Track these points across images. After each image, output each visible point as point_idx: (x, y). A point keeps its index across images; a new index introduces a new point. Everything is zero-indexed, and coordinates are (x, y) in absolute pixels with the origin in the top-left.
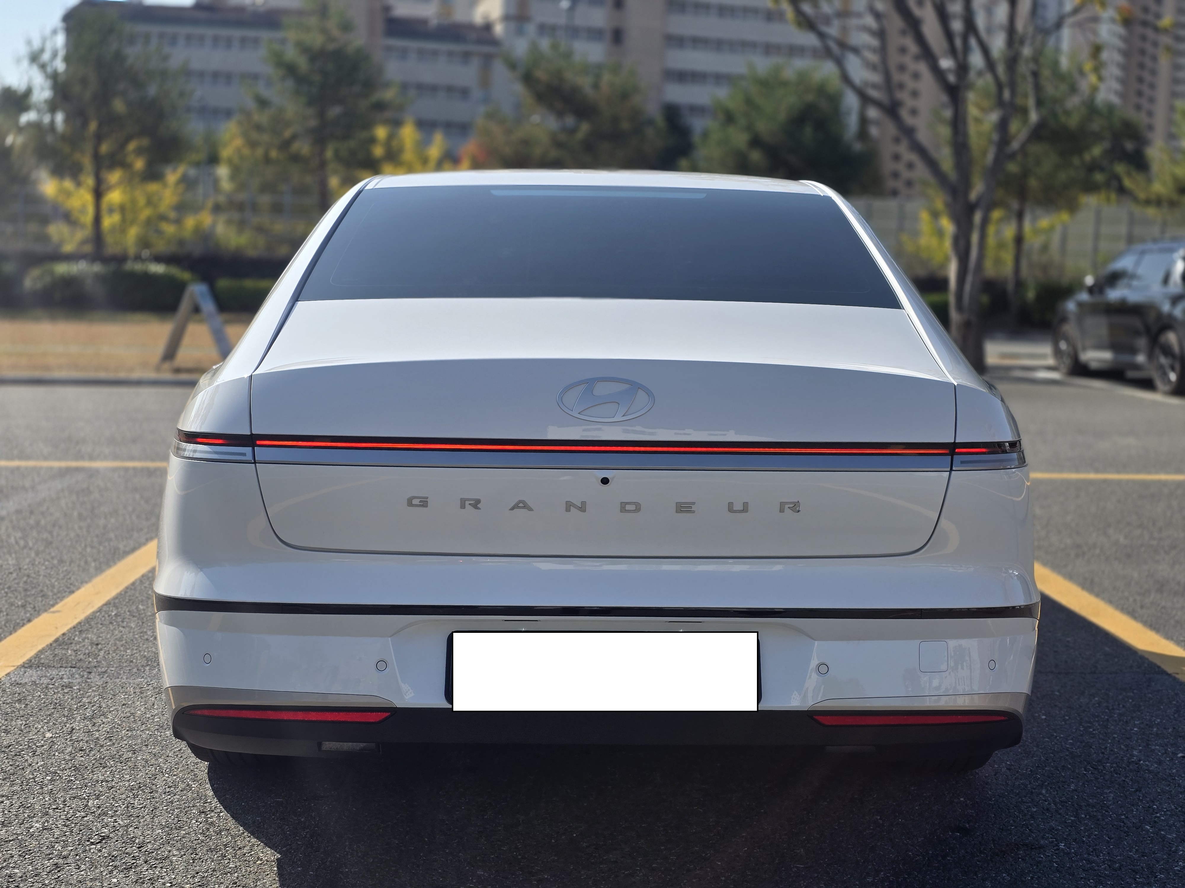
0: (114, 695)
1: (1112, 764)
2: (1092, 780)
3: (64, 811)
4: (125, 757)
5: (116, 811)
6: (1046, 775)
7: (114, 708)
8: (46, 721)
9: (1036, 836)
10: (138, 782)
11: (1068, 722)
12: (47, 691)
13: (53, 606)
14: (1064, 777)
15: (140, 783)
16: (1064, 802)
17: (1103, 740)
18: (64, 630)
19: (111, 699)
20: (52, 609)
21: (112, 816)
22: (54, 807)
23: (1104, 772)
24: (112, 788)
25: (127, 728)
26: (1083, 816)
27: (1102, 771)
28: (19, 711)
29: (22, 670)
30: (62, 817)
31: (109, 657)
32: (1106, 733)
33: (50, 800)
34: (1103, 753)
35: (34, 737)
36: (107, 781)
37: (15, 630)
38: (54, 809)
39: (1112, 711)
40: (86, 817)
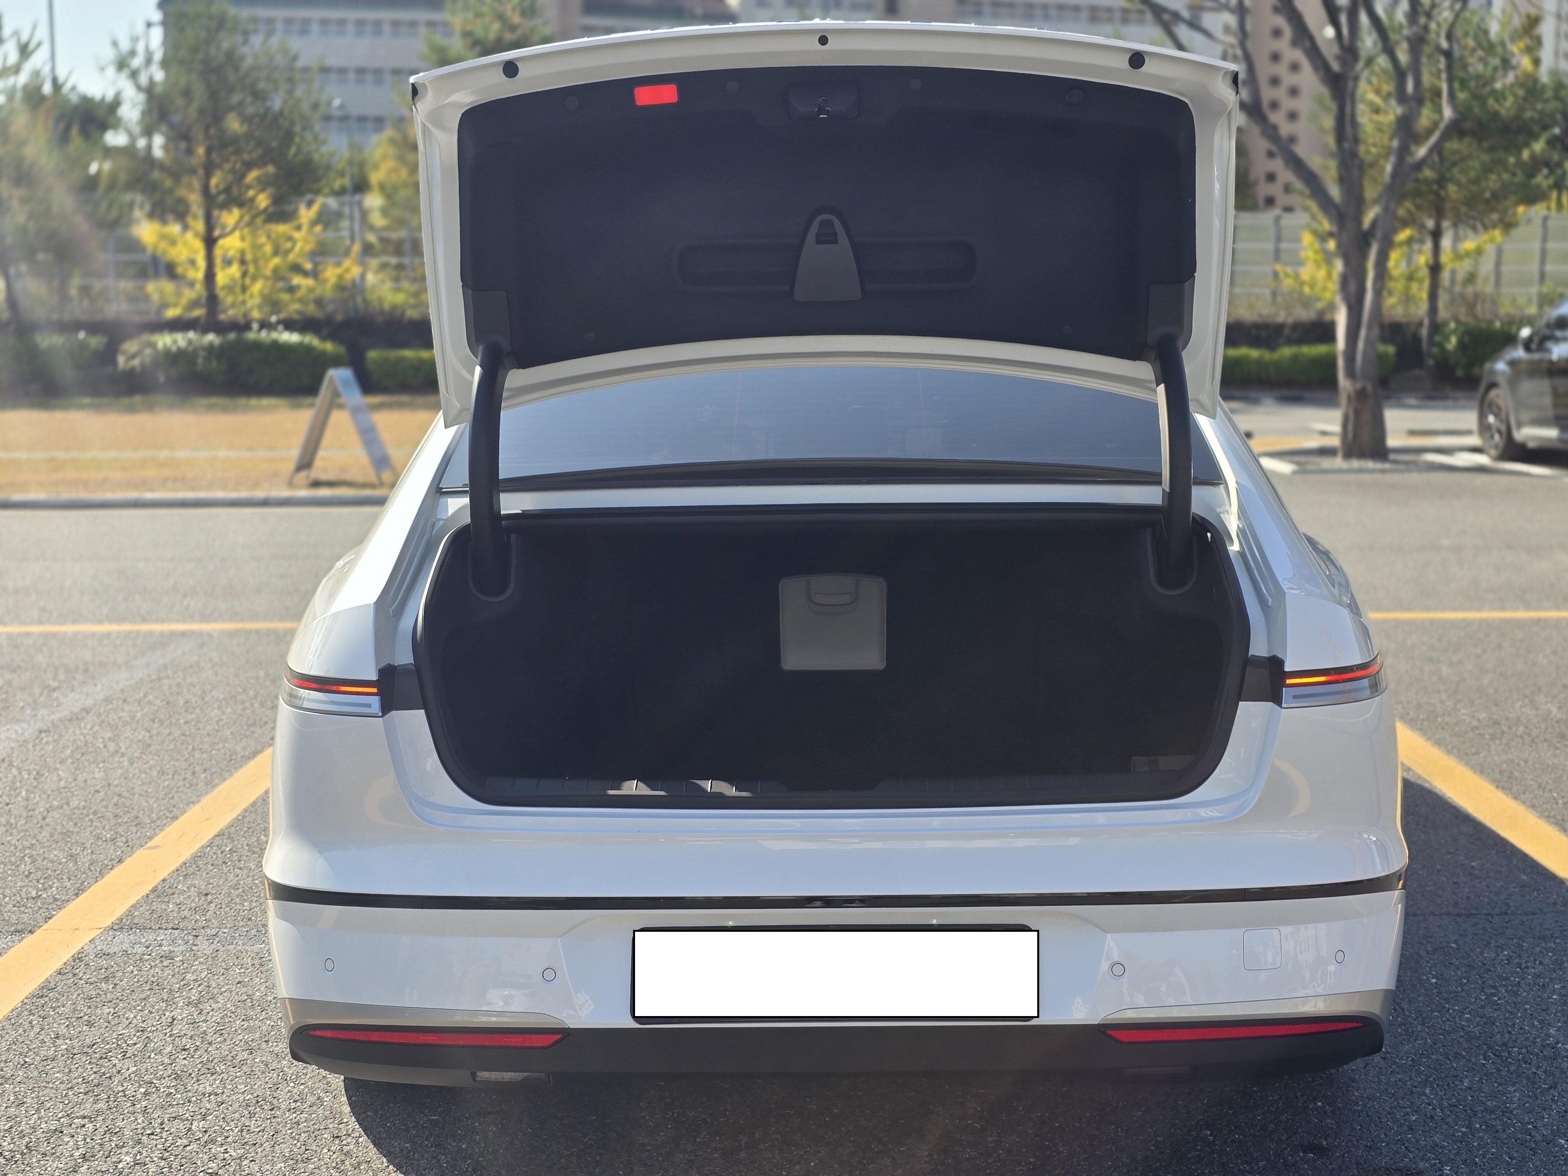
0: (227, 970)
1: (1520, 1049)
2: (1492, 1073)
3: (162, 1138)
4: (239, 1058)
5: (227, 1137)
6: (1432, 1066)
7: (227, 987)
8: (139, 1008)
9: (1414, 1157)
10: (255, 1095)
11: (1466, 988)
12: (141, 964)
13: (150, 838)
14: (1455, 1069)
15: (258, 1096)
16: (1454, 1106)
17: (1511, 1013)
18: (164, 874)
19: (223, 974)
20: (150, 844)
21: (222, 1144)
22: (149, 1132)
23: (1509, 1060)
24: (223, 1103)
25: (243, 1017)
26: (1478, 1126)
27: (1507, 1059)
28: (105, 994)
29: (111, 933)
30: (159, 1146)
31: (221, 914)
32: (1515, 1003)
33: (143, 1122)
34: (1509, 1033)
35: (124, 1031)
36: (216, 1094)
37: (102, 874)
38: (149, 1134)
39: (1525, 970)
40: (189, 1145)
